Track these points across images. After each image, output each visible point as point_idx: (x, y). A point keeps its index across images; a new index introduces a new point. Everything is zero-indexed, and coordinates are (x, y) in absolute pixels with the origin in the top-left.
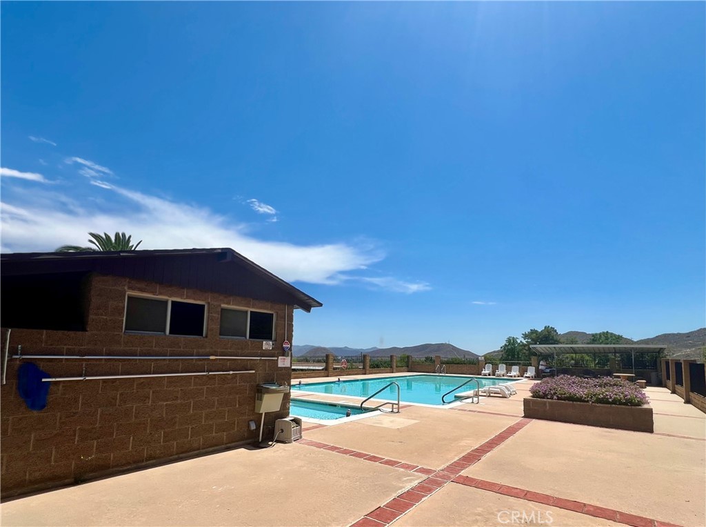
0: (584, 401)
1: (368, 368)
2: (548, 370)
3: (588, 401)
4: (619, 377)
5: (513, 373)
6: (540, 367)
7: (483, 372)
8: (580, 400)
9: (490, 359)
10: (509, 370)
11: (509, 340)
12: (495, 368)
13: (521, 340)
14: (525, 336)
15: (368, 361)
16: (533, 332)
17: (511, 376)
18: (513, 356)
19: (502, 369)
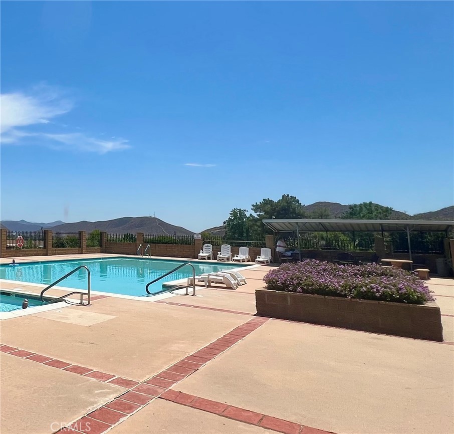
0: (340, 295)
1: (50, 247)
2: (289, 253)
3: (345, 296)
4: (389, 264)
5: (241, 257)
6: (278, 249)
7: (201, 254)
8: (334, 293)
9: (209, 237)
10: (235, 252)
11: (234, 213)
12: (216, 249)
13: (250, 212)
14: (256, 208)
15: (50, 238)
16: (267, 202)
17: (239, 261)
18: (241, 234)
19: (225, 252)
